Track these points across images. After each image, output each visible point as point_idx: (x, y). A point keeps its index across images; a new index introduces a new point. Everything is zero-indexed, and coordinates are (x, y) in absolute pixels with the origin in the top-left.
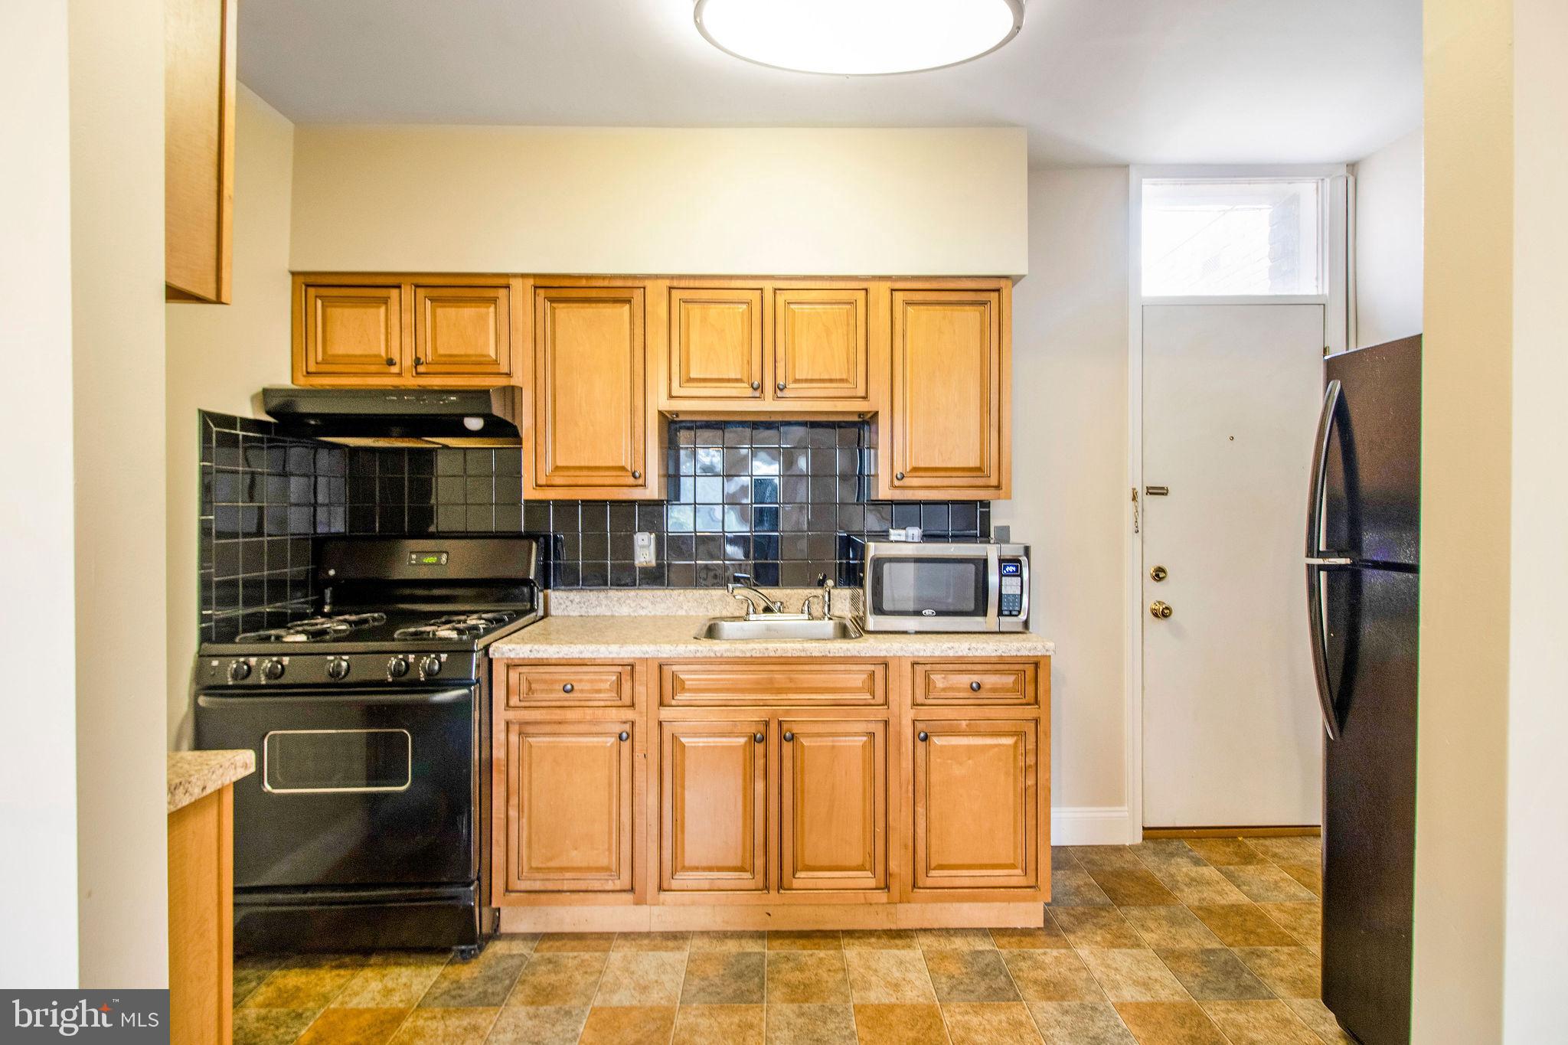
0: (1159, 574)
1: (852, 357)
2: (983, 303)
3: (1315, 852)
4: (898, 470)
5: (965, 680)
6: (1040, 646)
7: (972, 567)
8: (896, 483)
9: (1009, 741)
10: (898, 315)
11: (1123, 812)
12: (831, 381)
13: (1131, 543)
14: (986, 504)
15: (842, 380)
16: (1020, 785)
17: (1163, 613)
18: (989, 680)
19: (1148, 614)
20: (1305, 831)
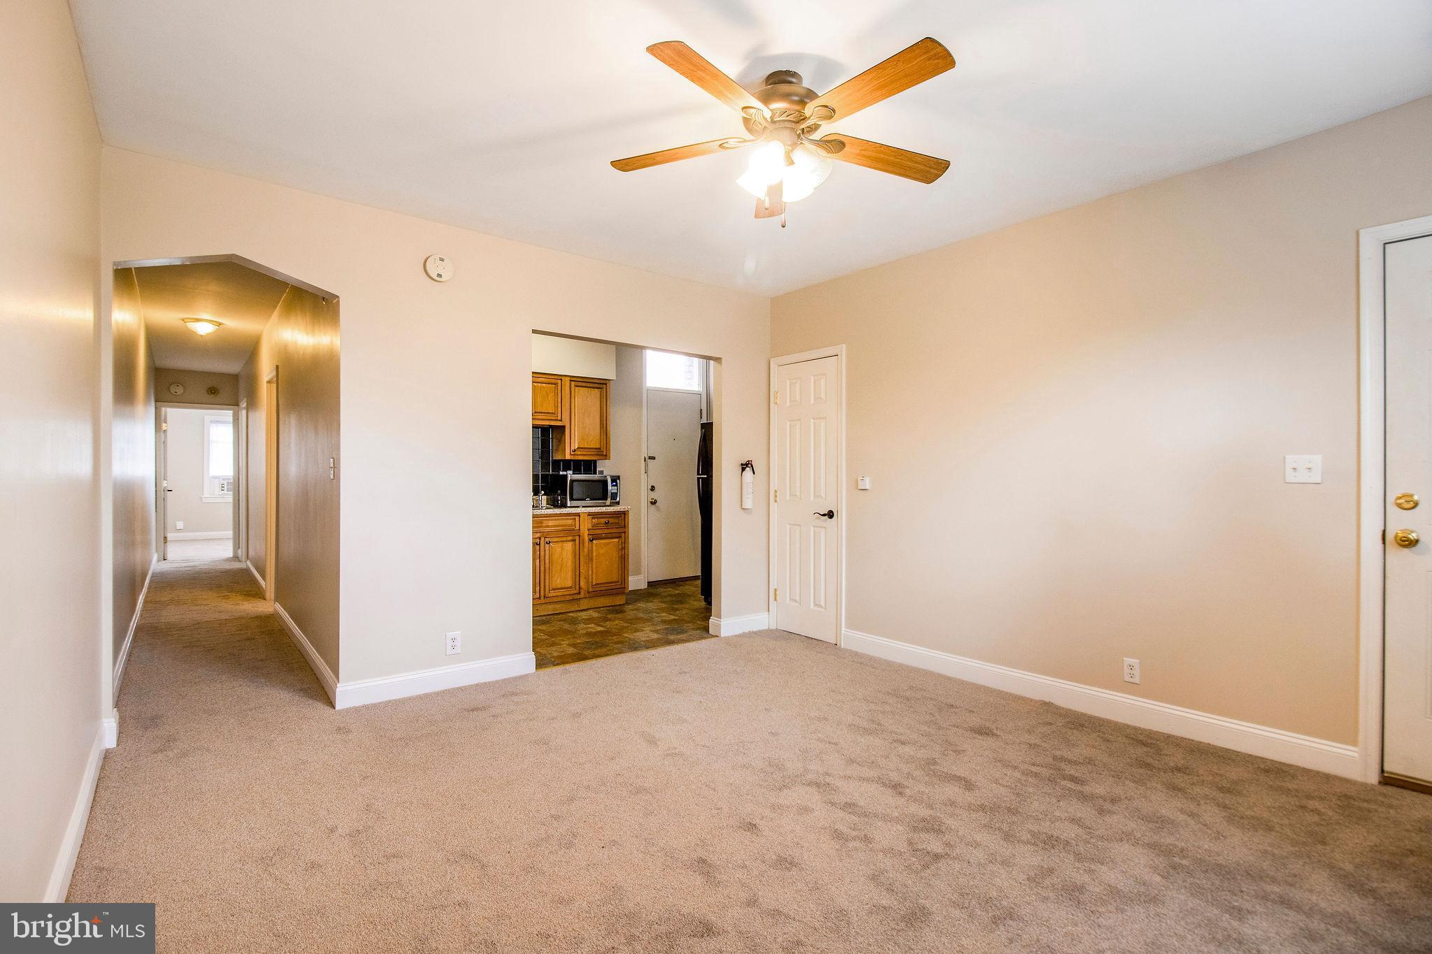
0: (653, 488)
1: (556, 404)
2: (601, 388)
3: (699, 582)
4: (573, 448)
5: (603, 521)
6: (626, 507)
7: (601, 484)
8: (572, 453)
9: (617, 540)
10: (573, 391)
11: (641, 577)
12: (548, 413)
13: (644, 476)
14: (595, 462)
15: (552, 413)
16: (620, 554)
17: (654, 503)
18: (611, 520)
19: (649, 504)
20: (696, 578)
